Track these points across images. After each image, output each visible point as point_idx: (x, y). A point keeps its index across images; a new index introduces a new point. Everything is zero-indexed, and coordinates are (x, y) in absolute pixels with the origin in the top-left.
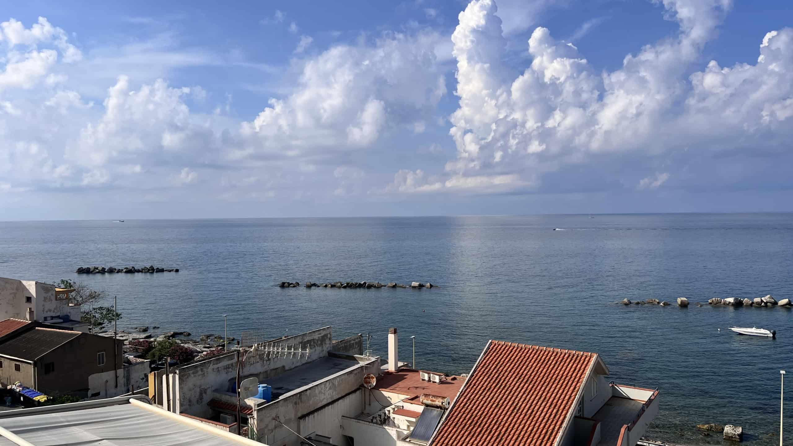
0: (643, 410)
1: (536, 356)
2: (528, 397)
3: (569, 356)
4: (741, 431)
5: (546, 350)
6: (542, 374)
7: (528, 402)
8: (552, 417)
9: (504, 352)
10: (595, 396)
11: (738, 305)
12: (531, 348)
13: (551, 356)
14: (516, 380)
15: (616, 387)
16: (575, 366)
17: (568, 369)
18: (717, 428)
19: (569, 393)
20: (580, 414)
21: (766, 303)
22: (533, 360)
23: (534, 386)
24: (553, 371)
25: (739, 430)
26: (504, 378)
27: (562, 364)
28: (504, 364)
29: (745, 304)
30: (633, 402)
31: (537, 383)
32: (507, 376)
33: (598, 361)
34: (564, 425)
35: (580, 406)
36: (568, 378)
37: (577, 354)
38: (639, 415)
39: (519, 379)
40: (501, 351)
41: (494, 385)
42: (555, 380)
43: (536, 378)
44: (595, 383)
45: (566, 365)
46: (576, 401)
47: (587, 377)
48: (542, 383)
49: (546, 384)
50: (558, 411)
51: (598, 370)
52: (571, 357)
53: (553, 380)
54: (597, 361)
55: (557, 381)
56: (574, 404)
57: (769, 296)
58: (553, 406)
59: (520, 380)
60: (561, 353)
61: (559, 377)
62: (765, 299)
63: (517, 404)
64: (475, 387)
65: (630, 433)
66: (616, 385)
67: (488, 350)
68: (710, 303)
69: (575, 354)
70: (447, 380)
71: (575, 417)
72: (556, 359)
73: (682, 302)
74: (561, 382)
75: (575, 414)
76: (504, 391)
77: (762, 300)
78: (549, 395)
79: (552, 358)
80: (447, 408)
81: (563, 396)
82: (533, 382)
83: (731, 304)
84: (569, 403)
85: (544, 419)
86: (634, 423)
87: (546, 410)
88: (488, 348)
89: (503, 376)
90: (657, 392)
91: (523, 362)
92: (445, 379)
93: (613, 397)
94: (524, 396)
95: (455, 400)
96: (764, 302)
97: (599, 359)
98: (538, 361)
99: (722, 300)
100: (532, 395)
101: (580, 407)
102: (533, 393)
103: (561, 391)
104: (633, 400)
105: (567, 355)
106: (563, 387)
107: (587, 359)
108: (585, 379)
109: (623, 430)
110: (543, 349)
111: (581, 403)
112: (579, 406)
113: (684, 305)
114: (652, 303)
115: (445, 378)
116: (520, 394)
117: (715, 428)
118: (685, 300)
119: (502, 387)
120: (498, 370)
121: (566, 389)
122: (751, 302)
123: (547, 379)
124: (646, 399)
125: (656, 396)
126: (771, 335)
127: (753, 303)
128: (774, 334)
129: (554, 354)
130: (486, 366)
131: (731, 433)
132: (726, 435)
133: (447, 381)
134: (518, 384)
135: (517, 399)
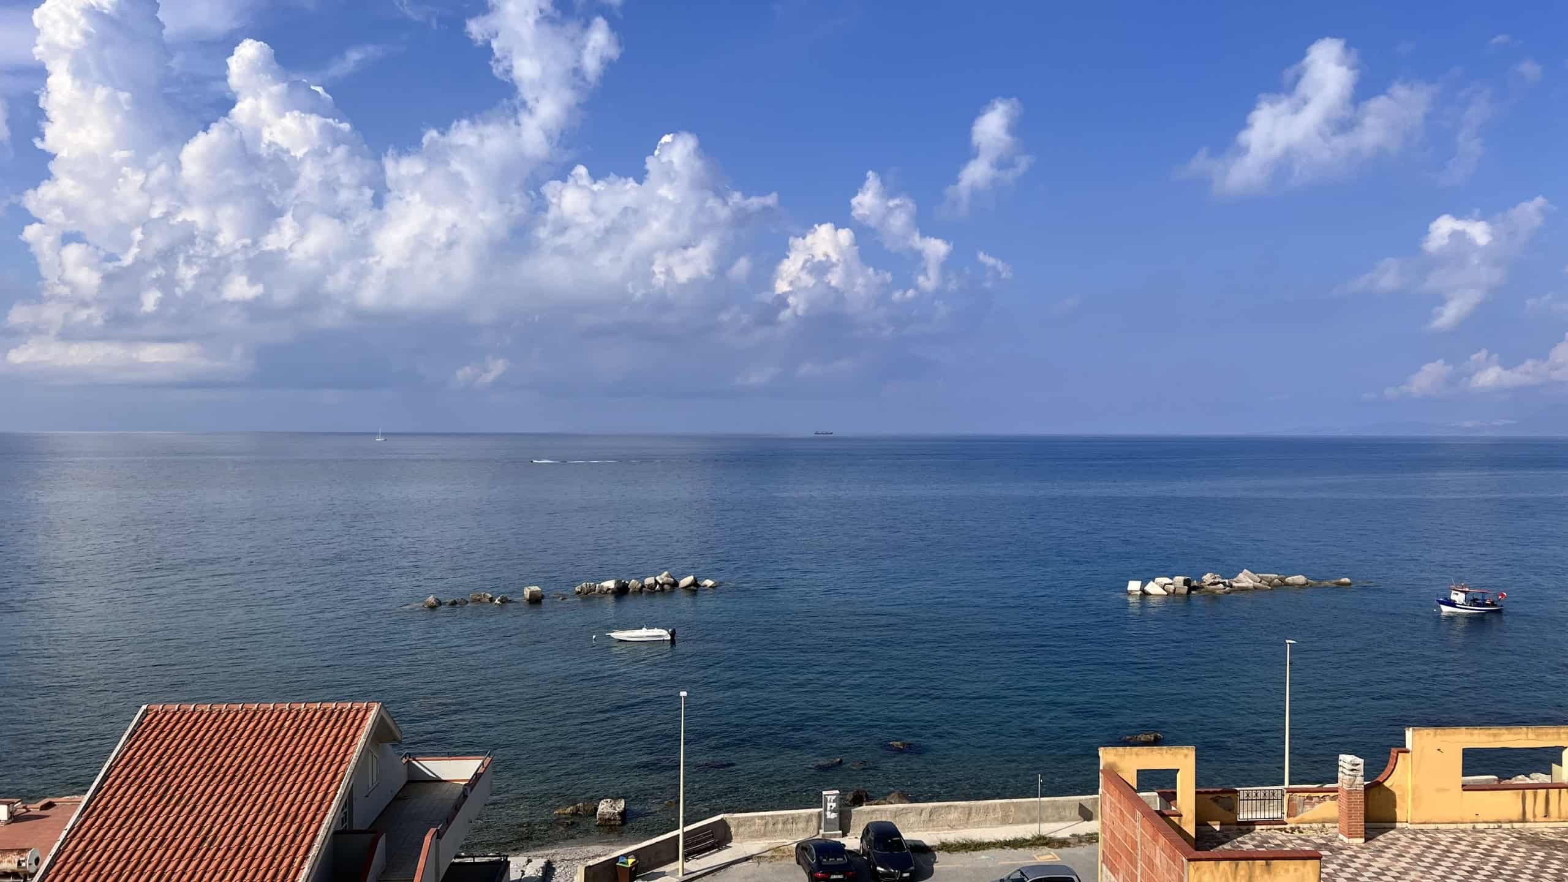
0: (464, 796)
1: (252, 725)
2: (235, 810)
3: (324, 714)
4: (623, 807)
5: (274, 710)
6: (266, 759)
7: (234, 821)
8: (287, 841)
9: (179, 726)
10: (375, 785)
11: (621, 591)
12: (242, 709)
13: (285, 720)
14: (206, 780)
15: (414, 762)
16: (335, 731)
17: (321, 741)
18: (586, 808)
19: (324, 787)
20: (346, 827)
21: (662, 585)
22: (246, 733)
23: (247, 785)
24: (289, 750)
25: (621, 805)
26: (177, 780)
27: (308, 732)
28: (179, 752)
29: (631, 590)
30: (446, 786)
31: (255, 779)
32: (185, 777)
33: (382, 717)
34: (314, 851)
35: (345, 810)
36: (320, 759)
37: (339, 708)
38: (458, 806)
39: (215, 776)
40: (170, 725)
41: (154, 800)
42: (295, 765)
43: (251, 769)
44: (375, 760)
45: (317, 732)
46: (338, 800)
47: (359, 751)
48: (265, 777)
49: (274, 778)
50: (300, 826)
51: (382, 734)
52: (326, 716)
53: (289, 768)
54: (379, 716)
55: (297, 769)
56: (333, 806)
57: (666, 573)
58: (289, 819)
59: (217, 779)
60: (307, 712)
61: (302, 759)
62: (662, 579)
63: (210, 830)
64: (106, 813)
65: (441, 842)
66: (415, 760)
67: (139, 727)
68: (579, 593)
69: (336, 708)
70: (29, 811)
71: (336, 833)
72: (296, 724)
73: (532, 593)
74: (307, 768)
75: (336, 826)
76: (177, 809)
77: (656, 580)
78: (281, 798)
79: (287, 724)
80: (32, 871)
81: (310, 796)
82: (245, 779)
83: (610, 591)
84: (323, 808)
85: (269, 848)
86: (448, 822)
87: (273, 830)
88: (140, 723)
89: (176, 777)
90: (489, 759)
91: (223, 742)
92: (24, 810)
93: (410, 782)
94: (226, 810)
95: (54, 851)
96: (659, 583)
97: (383, 712)
98: (255, 734)
99: (597, 585)
100: (243, 806)
101: (345, 813)
102: (246, 801)
103: (305, 787)
104: (445, 781)
105: (318, 714)
106: (311, 777)
107: (360, 715)
108: (355, 754)
109: (428, 839)
110: (268, 708)
111: (348, 803)
112: (343, 810)
113: (535, 600)
114: (479, 600)
115: (24, 808)
116: (217, 809)
117: (584, 809)
118: (537, 591)
119: (174, 801)
120: (163, 768)
121: (317, 780)
122: (640, 585)
123: (277, 766)
124: (469, 776)
125: (486, 768)
126: (669, 638)
127: (643, 586)
128: (673, 634)
129: (292, 716)
130: (133, 763)
131: (608, 812)
132: (600, 819)
133: (28, 813)
134: (210, 789)
135: (210, 820)
